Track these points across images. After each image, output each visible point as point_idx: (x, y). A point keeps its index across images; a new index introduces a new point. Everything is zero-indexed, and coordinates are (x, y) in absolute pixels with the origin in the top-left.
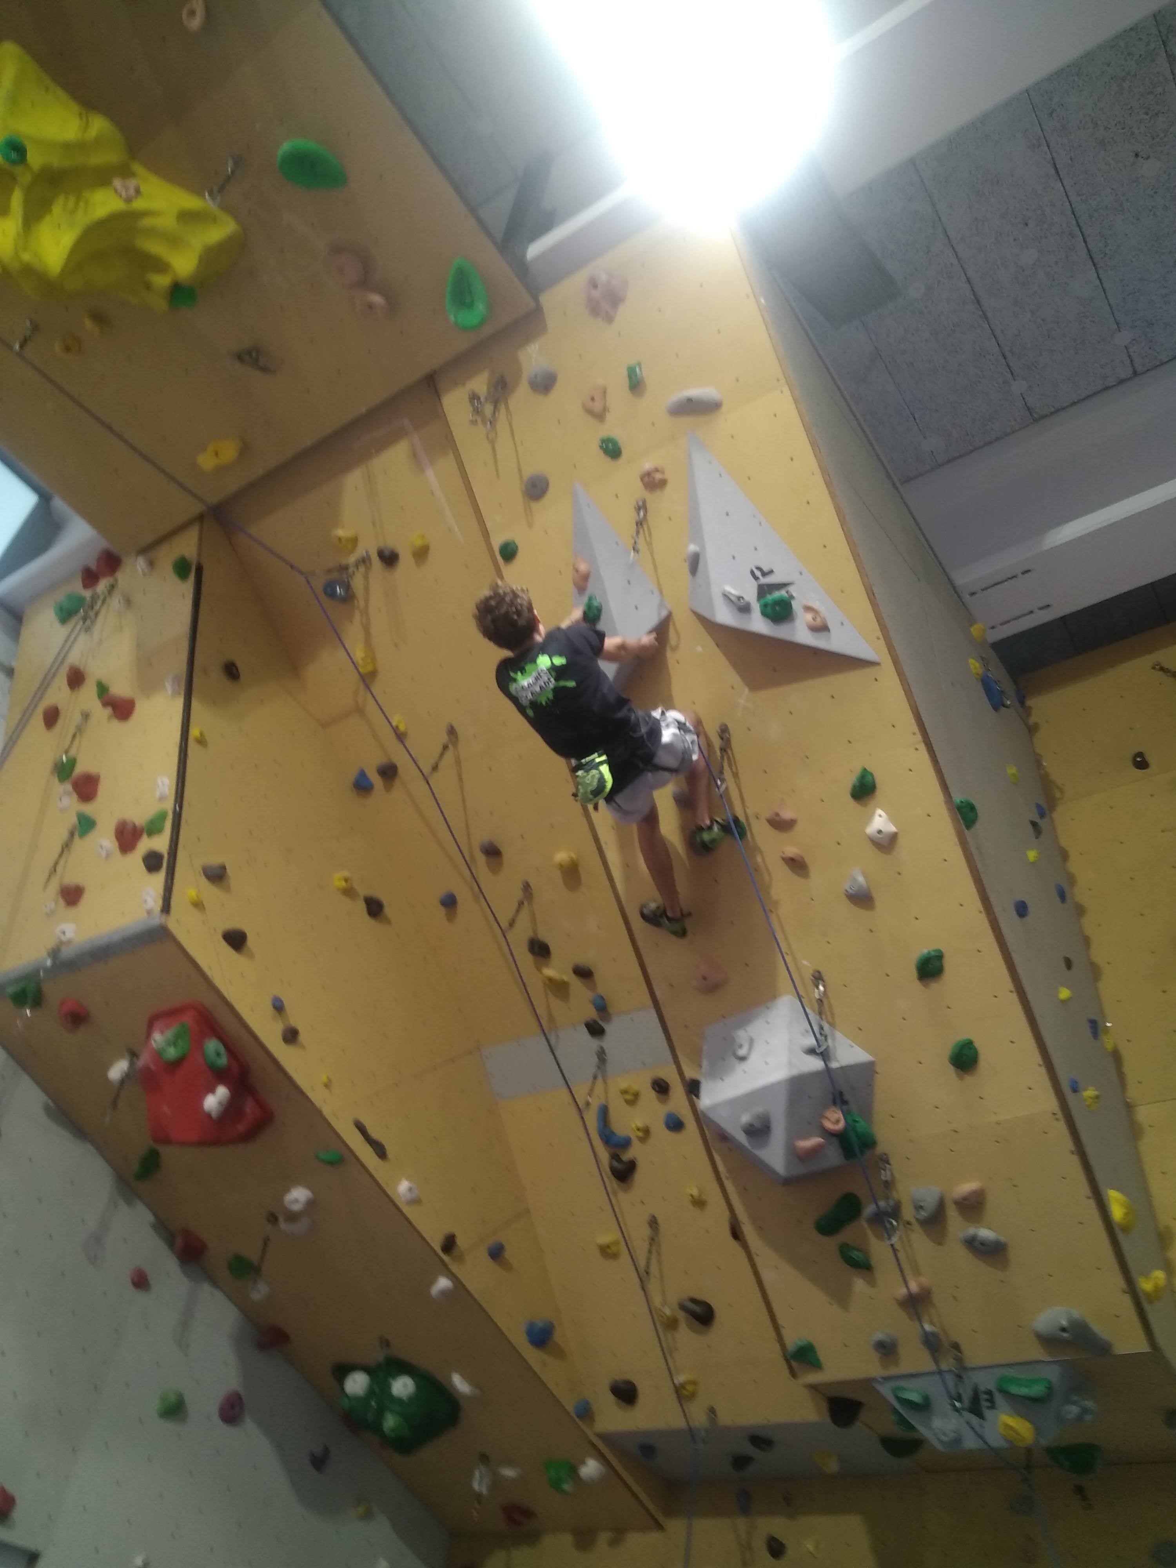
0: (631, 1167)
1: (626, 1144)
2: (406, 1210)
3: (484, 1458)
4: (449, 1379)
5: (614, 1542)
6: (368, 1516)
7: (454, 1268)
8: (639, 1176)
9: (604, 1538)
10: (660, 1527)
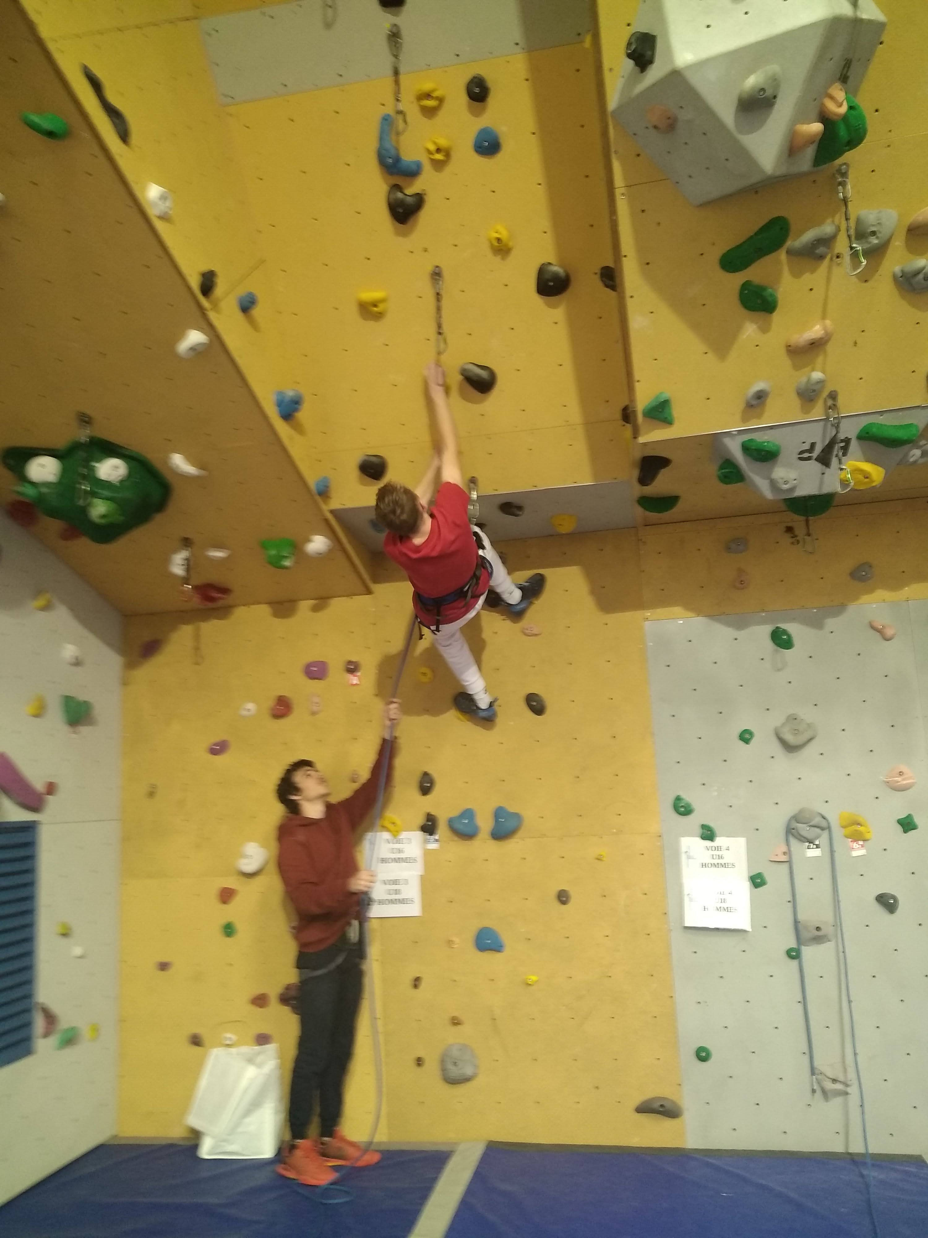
0: (419, 201)
1: (413, 173)
2: (159, 225)
3: (187, 542)
4: (166, 461)
5: (316, 609)
6: (46, 608)
7: (212, 315)
8: (425, 216)
9: (305, 605)
10: (369, 592)
